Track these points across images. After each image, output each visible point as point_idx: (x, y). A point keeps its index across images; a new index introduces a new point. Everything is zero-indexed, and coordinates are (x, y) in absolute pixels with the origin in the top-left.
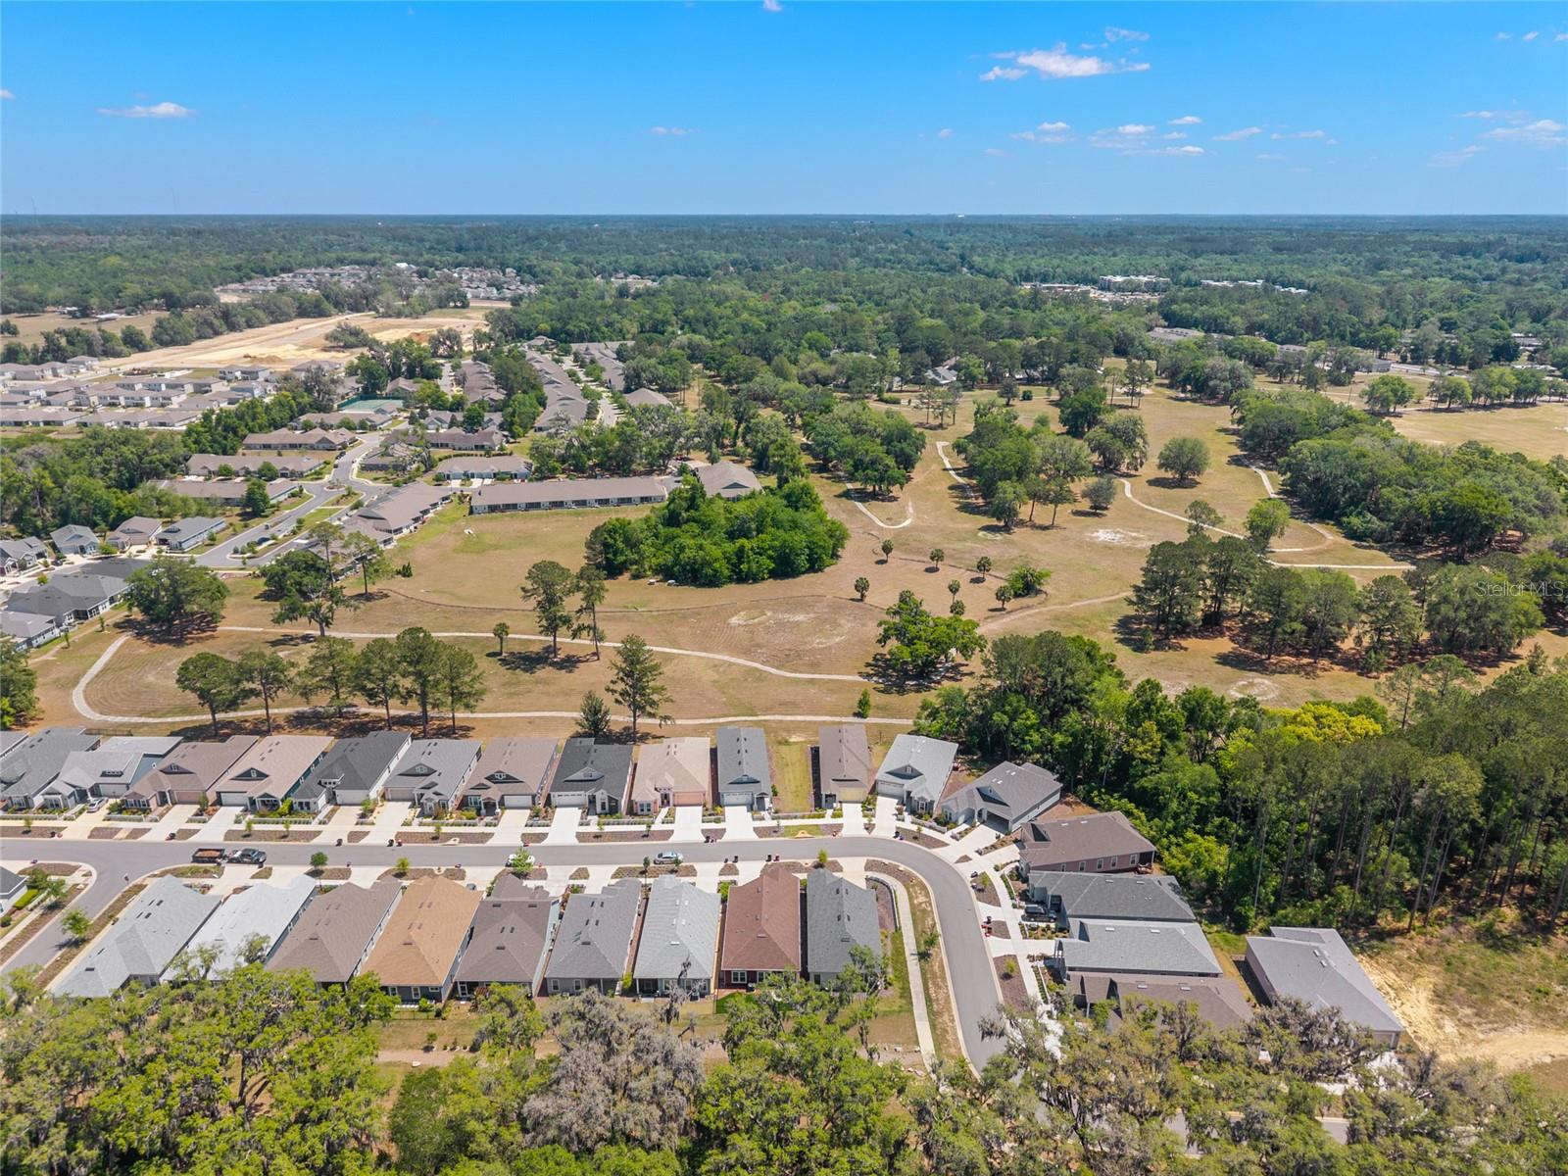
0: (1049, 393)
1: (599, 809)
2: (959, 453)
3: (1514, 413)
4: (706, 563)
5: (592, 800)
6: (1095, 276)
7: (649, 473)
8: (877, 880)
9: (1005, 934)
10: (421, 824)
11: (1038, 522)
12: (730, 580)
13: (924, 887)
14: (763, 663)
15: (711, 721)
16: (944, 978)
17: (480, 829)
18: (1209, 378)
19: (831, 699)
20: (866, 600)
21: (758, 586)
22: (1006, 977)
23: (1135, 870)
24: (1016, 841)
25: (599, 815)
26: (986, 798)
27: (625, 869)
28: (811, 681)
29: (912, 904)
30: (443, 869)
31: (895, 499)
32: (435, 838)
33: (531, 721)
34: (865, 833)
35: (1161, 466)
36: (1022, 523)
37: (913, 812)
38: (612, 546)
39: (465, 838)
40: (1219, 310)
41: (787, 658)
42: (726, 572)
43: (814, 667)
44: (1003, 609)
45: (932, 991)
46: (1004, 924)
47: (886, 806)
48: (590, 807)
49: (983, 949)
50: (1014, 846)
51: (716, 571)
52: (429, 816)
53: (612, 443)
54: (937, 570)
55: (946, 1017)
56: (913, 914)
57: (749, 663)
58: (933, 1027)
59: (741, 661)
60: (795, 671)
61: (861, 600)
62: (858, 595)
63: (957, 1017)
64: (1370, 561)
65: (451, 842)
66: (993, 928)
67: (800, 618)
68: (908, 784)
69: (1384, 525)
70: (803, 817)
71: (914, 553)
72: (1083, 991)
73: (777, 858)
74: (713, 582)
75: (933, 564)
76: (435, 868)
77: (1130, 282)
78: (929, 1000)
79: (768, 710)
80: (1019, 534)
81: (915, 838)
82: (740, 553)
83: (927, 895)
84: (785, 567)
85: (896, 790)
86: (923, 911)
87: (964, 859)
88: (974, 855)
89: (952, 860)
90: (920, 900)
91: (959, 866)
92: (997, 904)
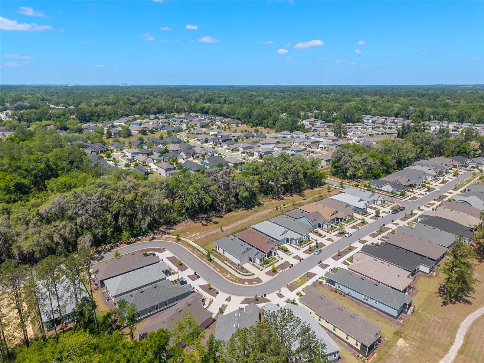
8: (250, 275)
9: (190, 277)
13: (232, 280)
16: (199, 257)
22: (181, 264)
29: (230, 273)
45: (200, 253)
46: (193, 280)
49: (193, 269)
55: (191, 249)
58: (192, 246)
63: (188, 250)
66: (195, 277)
73: (290, 267)
83: (227, 278)
86: (223, 272)
87: (228, 299)
88: (226, 303)
89: (233, 297)
90: (228, 276)
91: (227, 296)
92: (200, 286)
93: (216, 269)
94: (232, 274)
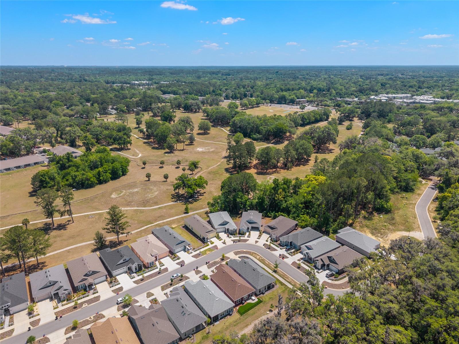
0: (148, 114)
1: (134, 270)
2: (141, 132)
3: (257, 109)
4: (88, 180)
5: (130, 269)
6: (129, 82)
7: (28, 154)
8: (242, 257)
10: (63, 305)
11: (179, 149)
12: (97, 184)
13: (256, 254)
14: (138, 207)
15: (139, 230)
17: (91, 297)
18: (190, 106)
19: (173, 211)
20: (150, 180)
21: (108, 184)
22: (299, 268)
23: (295, 229)
24: (263, 232)
25: (136, 273)
26: (250, 223)
27: (164, 286)
28: (159, 208)
29: (257, 259)
30: (92, 317)
31: (130, 149)
32: (75, 308)
33: (68, 251)
34: (224, 245)
35: (199, 129)
36: (175, 150)
37: (231, 234)
38: (45, 181)
39: (89, 302)
40: (174, 89)
41: (145, 203)
42: (96, 181)
43: (156, 203)
44: (193, 174)
45: (287, 280)
47: (223, 235)
48: (130, 271)
49: (286, 264)
50: (264, 234)
51: (92, 182)
52: (64, 301)
53: (9, 145)
54: (163, 167)
56: (261, 262)
57: (133, 208)
59: (129, 208)
60: (151, 206)
61: (149, 180)
62: (147, 179)
64: (263, 145)
65: (84, 306)
67: (136, 190)
68: (227, 227)
69: (261, 136)
70: (203, 248)
71: (152, 163)
72: (323, 262)
73: (208, 262)
74: (91, 186)
75: (161, 165)
76: (88, 318)
77: (141, 83)
78: (289, 283)
79: (156, 220)
80: (176, 153)
81: (239, 241)
82: (99, 173)
83: (259, 255)
84: (115, 175)
85: (222, 230)
86: (262, 260)
87: (256, 242)
88: (258, 240)
89: (254, 243)
90: (258, 257)
91: (257, 244)
92: (277, 250)
93: (269, 263)
94: (255, 258)
